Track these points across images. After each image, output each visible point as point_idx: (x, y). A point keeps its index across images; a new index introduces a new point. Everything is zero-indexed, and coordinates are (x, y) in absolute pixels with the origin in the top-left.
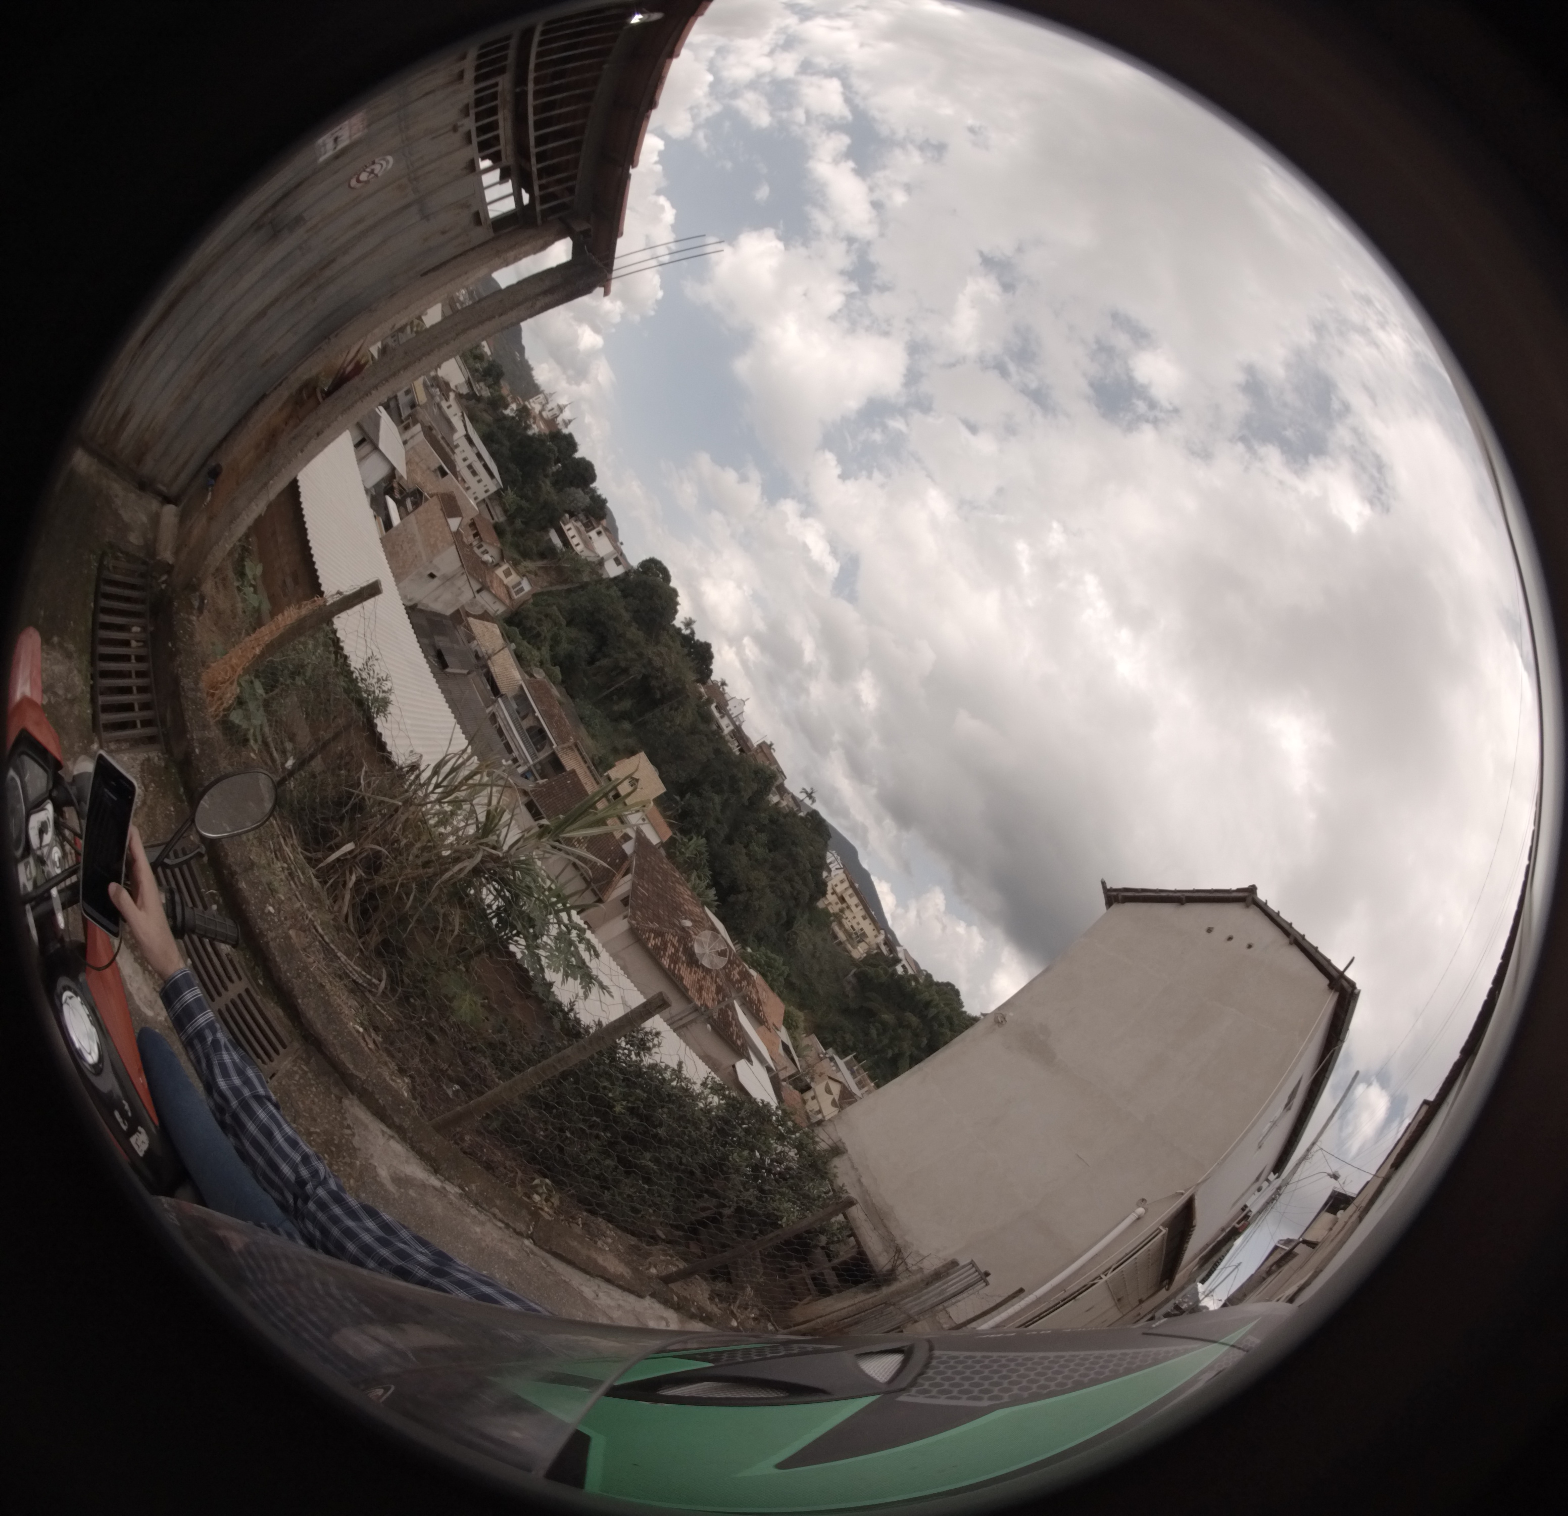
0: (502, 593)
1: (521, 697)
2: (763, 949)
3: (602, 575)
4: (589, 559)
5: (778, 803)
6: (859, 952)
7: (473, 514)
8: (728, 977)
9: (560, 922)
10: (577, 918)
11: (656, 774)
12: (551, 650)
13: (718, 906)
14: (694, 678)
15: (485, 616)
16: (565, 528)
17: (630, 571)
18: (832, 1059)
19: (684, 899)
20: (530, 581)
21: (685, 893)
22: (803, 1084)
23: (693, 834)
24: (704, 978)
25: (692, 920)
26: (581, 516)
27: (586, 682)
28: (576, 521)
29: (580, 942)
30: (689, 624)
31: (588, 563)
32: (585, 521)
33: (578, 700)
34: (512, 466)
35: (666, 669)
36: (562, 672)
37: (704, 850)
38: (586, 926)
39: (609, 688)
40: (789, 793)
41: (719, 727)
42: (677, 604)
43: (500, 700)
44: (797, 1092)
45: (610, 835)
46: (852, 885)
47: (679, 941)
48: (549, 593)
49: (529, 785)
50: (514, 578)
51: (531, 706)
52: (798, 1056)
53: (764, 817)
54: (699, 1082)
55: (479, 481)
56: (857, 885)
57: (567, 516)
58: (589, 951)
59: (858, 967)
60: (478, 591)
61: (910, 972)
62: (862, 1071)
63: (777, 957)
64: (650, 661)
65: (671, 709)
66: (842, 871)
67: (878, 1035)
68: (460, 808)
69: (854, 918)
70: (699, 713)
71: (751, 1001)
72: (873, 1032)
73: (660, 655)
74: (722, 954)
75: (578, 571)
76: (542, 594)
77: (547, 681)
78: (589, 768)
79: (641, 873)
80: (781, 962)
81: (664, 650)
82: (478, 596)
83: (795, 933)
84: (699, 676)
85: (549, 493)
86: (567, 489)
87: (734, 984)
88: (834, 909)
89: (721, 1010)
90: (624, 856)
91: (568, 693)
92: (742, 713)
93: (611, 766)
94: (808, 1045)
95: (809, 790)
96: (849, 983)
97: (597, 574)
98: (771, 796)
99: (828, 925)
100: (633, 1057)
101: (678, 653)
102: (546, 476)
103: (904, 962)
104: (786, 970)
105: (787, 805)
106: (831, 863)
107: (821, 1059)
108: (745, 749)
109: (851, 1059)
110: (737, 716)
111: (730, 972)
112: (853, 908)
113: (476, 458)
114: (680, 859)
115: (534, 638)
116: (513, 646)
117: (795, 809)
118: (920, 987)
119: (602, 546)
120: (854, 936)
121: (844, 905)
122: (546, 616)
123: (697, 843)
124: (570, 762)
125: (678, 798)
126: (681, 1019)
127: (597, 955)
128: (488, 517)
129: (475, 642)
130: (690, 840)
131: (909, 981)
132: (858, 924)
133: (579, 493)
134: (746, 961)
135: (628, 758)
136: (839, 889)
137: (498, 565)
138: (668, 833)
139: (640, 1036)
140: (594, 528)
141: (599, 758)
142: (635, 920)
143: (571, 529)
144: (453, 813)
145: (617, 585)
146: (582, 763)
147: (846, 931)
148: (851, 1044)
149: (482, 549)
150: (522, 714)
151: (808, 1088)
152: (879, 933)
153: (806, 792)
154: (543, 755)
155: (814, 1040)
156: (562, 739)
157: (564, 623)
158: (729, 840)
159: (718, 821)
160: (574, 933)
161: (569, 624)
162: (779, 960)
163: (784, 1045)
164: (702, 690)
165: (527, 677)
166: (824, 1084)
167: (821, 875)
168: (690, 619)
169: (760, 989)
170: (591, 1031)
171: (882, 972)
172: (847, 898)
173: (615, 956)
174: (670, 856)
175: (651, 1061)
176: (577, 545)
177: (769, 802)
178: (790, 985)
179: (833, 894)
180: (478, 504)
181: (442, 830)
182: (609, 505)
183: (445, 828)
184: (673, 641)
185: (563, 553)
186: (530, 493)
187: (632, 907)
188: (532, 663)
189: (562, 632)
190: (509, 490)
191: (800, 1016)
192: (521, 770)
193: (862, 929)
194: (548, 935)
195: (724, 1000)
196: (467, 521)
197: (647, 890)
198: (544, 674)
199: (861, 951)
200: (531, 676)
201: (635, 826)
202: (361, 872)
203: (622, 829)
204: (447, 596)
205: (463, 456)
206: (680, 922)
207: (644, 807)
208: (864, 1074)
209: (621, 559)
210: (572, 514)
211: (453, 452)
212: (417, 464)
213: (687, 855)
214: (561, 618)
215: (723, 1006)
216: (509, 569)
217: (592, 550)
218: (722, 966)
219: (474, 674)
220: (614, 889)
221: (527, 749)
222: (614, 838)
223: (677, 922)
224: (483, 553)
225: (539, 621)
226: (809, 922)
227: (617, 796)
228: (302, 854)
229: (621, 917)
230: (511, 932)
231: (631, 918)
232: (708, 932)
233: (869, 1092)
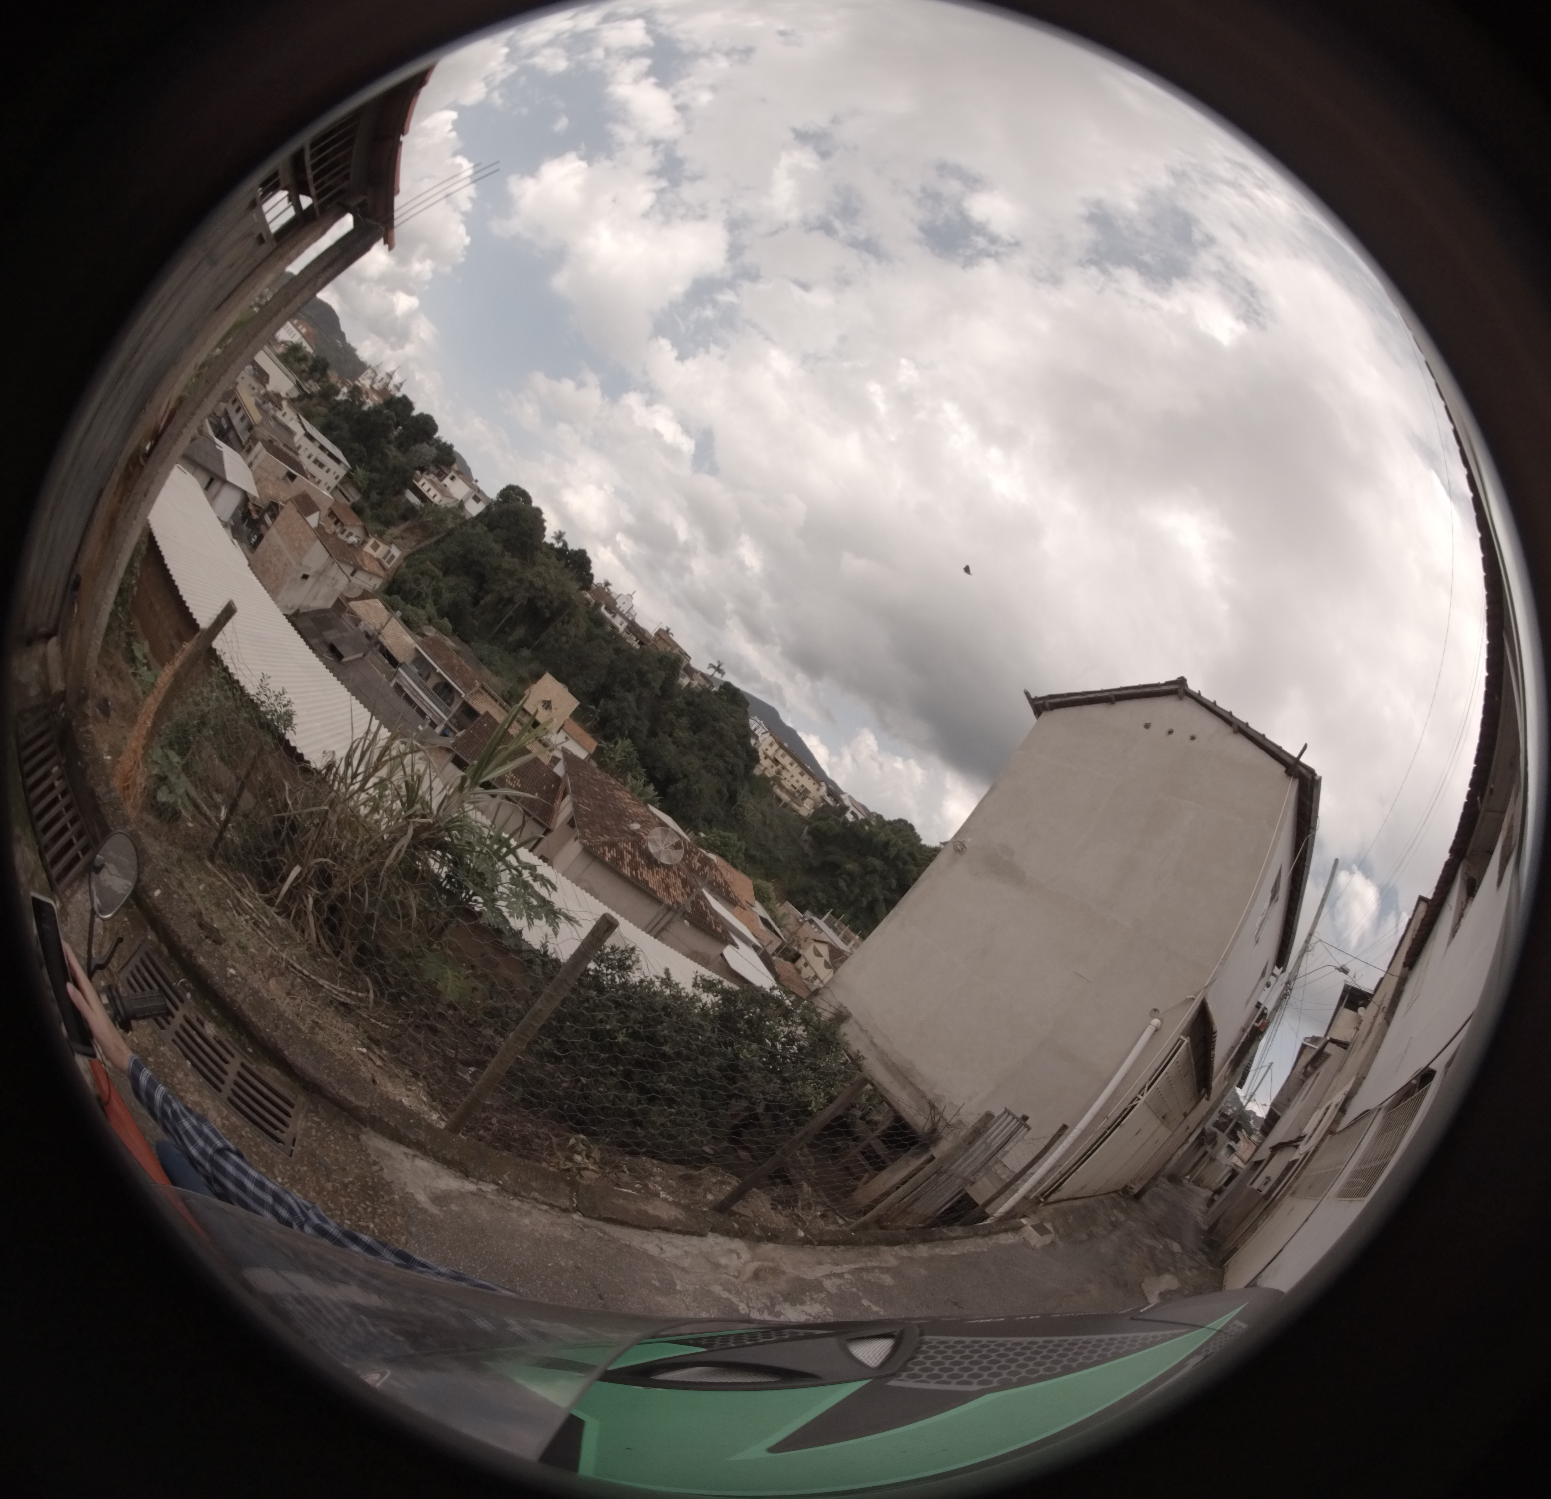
0: (375, 567)
1: (419, 660)
2: (714, 830)
3: (464, 516)
4: (449, 506)
5: (689, 684)
6: (806, 809)
7: (329, 504)
8: (691, 870)
9: (509, 867)
10: (525, 856)
11: (566, 690)
12: (435, 604)
13: (660, 801)
14: (577, 587)
15: (365, 595)
16: (419, 484)
17: (490, 504)
18: (812, 922)
19: (625, 803)
20: (399, 547)
21: (624, 798)
22: (792, 953)
23: (617, 738)
24: (667, 876)
25: (639, 822)
26: (432, 468)
27: (476, 623)
28: (428, 474)
29: (535, 882)
30: (559, 536)
31: (448, 510)
32: (436, 471)
33: (473, 643)
34: (356, 446)
35: (548, 586)
36: (450, 621)
37: (631, 749)
38: (539, 861)
39: (500, 620)
40: (697, 672)
41: (614, 627)
42: (543, 521)
43: (400, 669)
44: (789, 964)
45: (536, 761)
46: (781, 746)
47: (633, 846)
48: (420, 551)
49: (449, 741)
50: (383, 548)
51: (430, 664)
52: (779, 927)
53: (679, 701)
54: (689, 985)
55: (328, 471)
56: (786, 744)
57: (418, 472)
58: (546, 886)
59: (809, 824)
60: (352, 574)
61: (861, 817)
62: (843, 926)
63: (730, 835)
64: (531, 584)
65: (563, 623)
66: (767, 735)
67: (848, 886)
68: (385, 789)
69: (792, 777)
70: (591, 620)
71: (719, 886)
72: (842, 884)
73: (539, 574)
74: (677, 846)
75: (441, 521)
76: (413, 554)
77: (439, 635)
78: (501, 705)
79: (577, 792)
80: (736, 838)
81: (542, 569)
82: (353, 579)
83: (741, 807)
84: (581, 584)
85: (396, 457)
86: (413, 448)
87: (697, 873)
88: (771, 773)
90: (557, 780)
91: (463, 640)
92: (632, 607)
93: (520, 696)
94: (785, 915)
95: (716, 665)
96: (806, 841)
97: (460, 517)
98: (680, 679)
99: (769, 791)
100: (618, 979)
101: (556, 568)
102: (390, 442)
103: (852, 809)
104: (742, 844)
105: (699, 684)
106: (755, 729)
107: (802, 924)
108: (644, 641)
109: (830, 917)
110: (628, 612)
111: (690, 862)
112: (789, 767)
113: (320, 451)
114: (613, 766)
115: (415, 598)
116: (399, 613)
117: (707, 686)
118: (874, 830)
119: (458, 489)
120: (797, 795)
121: (780, 767)
122: (422, 573)
123: (624, 744)
124: (482, 705)
125: (593, 707)
126: (658, 923)
127: (554, 889)
128: (344, 501)
129: (362, 623)
130: (616, 743)
131: (862, 827)
132: (798, 782)
133: (424, 447)
134: (702, 847)
135: (535, 682)
136: (770, 753)
137: (364, 542)
138: (593, 744)
139: (617, 957)
140: (447, 475)
141: (508, 692)
142: (586, 839)
143: (425, 484)
144: (380, 796)
145: (480, 521)
146: (494, 702)
147: (788, 792)
148: (824, 902)
149: (346, 533)
150: (425, 675)
151: (798, 956)
152: (820, 786)
153: (713, 666)
154: (455, 707)
155: (788, 908)
156: (468, 686)
157: (440, 574)
159: (637, 718)
160: (526, 874)
161: (445, 574)
162: (733, 837)
163: (762, 918)
164: (588, 596)
165: (419, 638)
166: (811, 948)
167: (749, 743)
168: (560, 532)
169: (723, 871)
171: (833, 823)
172: (780, 759)
173: (577, 881)
174: (602, 766)
175: (637, 979)
176: (435, 496)
177: (680, 686)
178: (751, 859)
179: (765, 758)
180: (332, 493)
181: (376, 817)
182: (455, 449)
183: (378, 813)
184: (549, 558)
185: (422, 509)
186: (378, 464)
187: (579, 828)
188: (421, 624)
189: (441, 584)
190: (358, 468)
191: (769, 887)
192: (438, 730)
193: (803, 786)
194: (502, 884)
195: (692, 891)
196: (325, 512)
197: (588, 806)
198: (434, 630)
199: (808, 807)
200: (423, 635)
201: (560, 747)
202: (315, 891)
203: (548, 753)
204: (324, 590)
205: (307, 453)
206: (628, 828)
207: (563, 725)
208: (847, 929)
209: (479, 496)
210: (422, 470)
211: (297, 454)
212: (266, 479)
213: (617, 760)
214: (437, 571)
215: (693, 898)
216: (375, 542)
217: (450, 496)
218: (680, 859)
219: (370, 654)
220: (558, 815)
221: (439, 708)
222: (543, 764)
223: (625, 828)
224: (347, 536)
225: (416, 581)
226: (751, 792)
227: (536, 724)
228: (261, 897)
229: (572, 840)
230: (467, 893)
231: (580, 838)
232: (658, 830)
233: (857, 946)
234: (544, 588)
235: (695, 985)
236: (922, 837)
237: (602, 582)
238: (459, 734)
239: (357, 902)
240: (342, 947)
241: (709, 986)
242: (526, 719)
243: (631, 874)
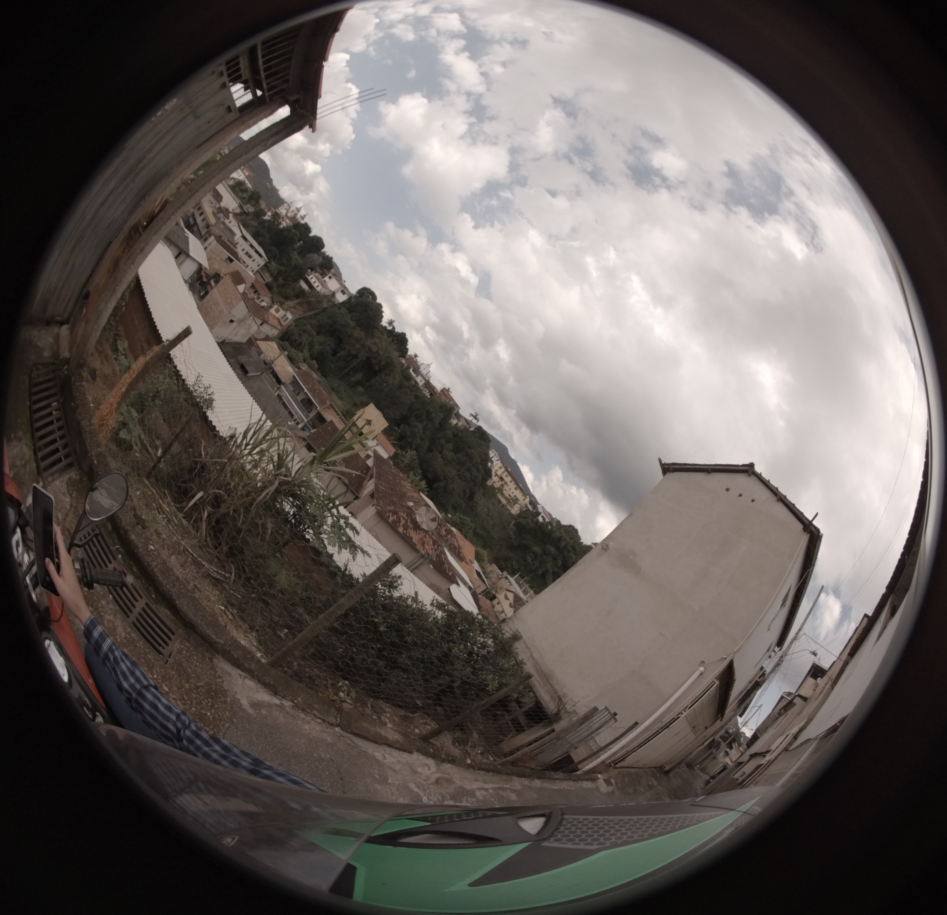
0: (276, 323)
1: (294, 382)
2: (458, 514)
3: (335, 302)
4: (326, 294)
5: (457, 424)
6: (515, 510)
7: (252, 281)
8: (440, 536)
9: (332, 515)
10: (343, 511)
11: (382, 415)
12: (309, 351)
13: (428, 491)
14: (397, 355)
15: (267, 338)
16: (309, 278)
17: (351, 297)
18: (506, 578)
19: (407, 489)
20: (291, 312)
21: (407, 485)
22: (491, 595)
23: (408, 449)
24: (425, 536)
25: (413, 502)
26: (318, 269)
27: (333, 366)
28: (315, 273)
29: (346, 527)
30: (391, 323)
31: (325, 296)
32: (321, 272)
33: (329, 378)
34: (273, 248)
35: (380, 352)
36: (317, 363)
37: (415, 457)
38: (350, 515)
39: (347, 367)
40: (463, 417)
41: (416, 382)
42: (382, 312)
43: (282, 386)
44: (488, 601)
45: (357, 455)
46: (506, 470)
47: (407, 515)
48: (304, 318)
49: (305, 434)
50: (282, 313)
51: (301, 387)
52: (486, 578)
53: (449, 433)
54: (428, 604)
55: (254, 261)
56: (509, 469)
57: (309, 270)
58: (353, 531)
59: (516, 519)
60: (261, 325)
61: (547, 520)
62: (525, 584)
63: (467, 518)
64: (370, 349)
65: (386, 376)
66: (499, 461)
67: (532, 560)
68: (264, 456)
69: (510, 489)
70: (403, 376)
71: (455, 547)
72: (529, 559)
73: (375, 344)
74: (434, 520)
75: (320, 302)
76: (300, 319)
77: (309, 370)
78: (340, 418)
79: (379, 477)
80: (470, 521)
81: (377, 341)
82: (261, 328)
83: (476, 502)
84: (400, 353)
85: (297, 259)
86: (308, 255)
87: (443, 538)
88: (497, 485)
89: (437, 555)
90: (368, 468)
91: (322, 375)
92: (429, 372)
93: (354, 415)
94: (491, 571)
95: (474, 414)
96: (512, 529)
97: (331, 301)
98: (452, 420)
99: (494, 496)
100: (387, 593)
101: (386, 341)
102: (294, 250)
103: (543, 514)
104: (473, 525)
105: (462, 425)
106: (492, 457)
107: (500, 579)
108: (433, 394)
109: (518, 577)
110: (426, 374)
111: (440, 530)
112: (509, 483)
113: (250, 248)
114: (402, 466)
115: (299, 346)
116: (286, 353)
117: (468, 427)
118: (554, 529)
119: (333, 285)
120: (511, 501)
121: (503, 482)
122: (304, 331)
123: (410, 455)
124: (329, 416)
125: (396, 429)
126: (414, 564)
127: (358, 533)
128: (261, 280)
129: (263, 355)
130: (407, 452)
131: (547, 526)
132: (513, 493)
133: (315, 256)
134: (449, 523)
135: (364, 408)
136: (499, 473)
137: (271, 307)
138: (393, 450)
139: (389, 580)
140: (327, 275)
142: (379, 506)
143: (313, 278)
144: (260, 460)
145: (344, 306)
146: (336, 416)
147: (506, 498)
148: (516, 567)
149: (260, 300)
150: (297, 392)
151: (494, 597)
152: (526, 497)
153: (473, 415)
154: (312, 415)
155: (494, 568)
156: (322, 403)
157: (315, 334)
158: (430, 450)
159: (422, 439)
160: (342, 521)
161: (318, 334)
162: (468, 520)
163: (477, 571)
164: (403, 361)
165: (297, 370)
166: (504, 594)
167: (487, 465)
168: (391, 320)
169: (459, 539)
170: (361, 580)
171: (530, 521)
172: (504, 478)
173: (370, 531)
174: (396, 464)
175: (398, 595)
176: (318, 286)
177: (451, 424)
178: (476, 535)
179: (495, 476)
180: (254, 274)
181: (255, 471)
182: (334, 260)
183: (257, 469)
184: (382, 335)
185: (309, 293)
186: (285, 262)
187: (376, 499)
188: (299, 361)
189: (315, 340)
190: (272, 262)
191: (484, 553)
192: (300, 426)
193: (515, 496)
194: (327, 525)
195: (438, 548)
196: (249, 285)
197: (384, 487)
198: (307, 366)
200: (299, 368)
201: (372, 449)
202: (210, 508)
203: (365, 451)
204: (242, 331)
205: (242, 248)
206: (406, 504)
207: (376, 436)
208: (527, 586)
209: (345, 291)
210: (312, 270)
211: (236, 247)
212: (215, 259)
213: (406, 462)
214: (313, 331)
215: (438, 552)
216: (277, 308)
217: (327, 288)
218: (434, 528)
219: (265, 374)
220: (365, 489)
221: (302, 413)
222: (361, 457)
223: (404, 504)
224: (261, 301)
225: (300, 335)
226: (484, 495)
227: (361, 434)
228: (174, 506)
229: (371, 505)
230: (304, 527)
231: (376, 505)
232: (424, 508)
233: (531, 597)
234: (377, 352)
235: (432, 604)
236: (581, 538)
237: (413, 354)
238: (313, 431)
239: (234, 519)
240: (220, 544)
241: (440, 607)
242: (355, 430)
243: (403, 531)
